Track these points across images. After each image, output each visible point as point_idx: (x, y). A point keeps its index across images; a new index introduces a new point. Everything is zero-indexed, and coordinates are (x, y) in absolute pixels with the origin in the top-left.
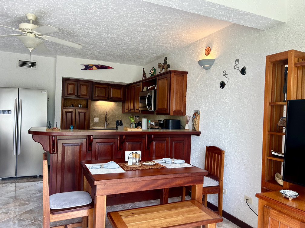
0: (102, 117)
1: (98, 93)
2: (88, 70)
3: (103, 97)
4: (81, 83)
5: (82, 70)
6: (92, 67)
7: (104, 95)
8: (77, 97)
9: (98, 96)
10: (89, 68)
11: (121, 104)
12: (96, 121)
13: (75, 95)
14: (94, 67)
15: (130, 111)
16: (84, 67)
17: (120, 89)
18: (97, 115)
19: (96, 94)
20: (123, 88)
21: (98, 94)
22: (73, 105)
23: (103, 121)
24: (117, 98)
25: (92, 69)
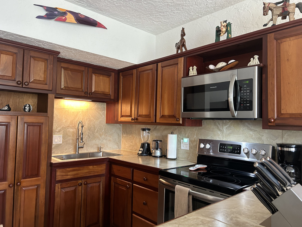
0: (69, 131)
1: (66, 81)
2: (52, 22)
3: (76, 90)
4: (33, 54)
5: (39, 17)
6: (64, 13)
7: (79, 86)
8: (22, 87)
9: (67, 88)
10: (56, 15)
11: (104, 105)
12: (56, 140)
13: (17, 80)
14: (69, 16)
15: (137, 119)
16: (43, 13)
17: (109, 76)
18: (59, 128)
19: (63, 83)
20: (113, 74)
21: (67, 83)
22: (8, 106)
23: (71, 141)
24: (104, 94)
25: (64, 21)
